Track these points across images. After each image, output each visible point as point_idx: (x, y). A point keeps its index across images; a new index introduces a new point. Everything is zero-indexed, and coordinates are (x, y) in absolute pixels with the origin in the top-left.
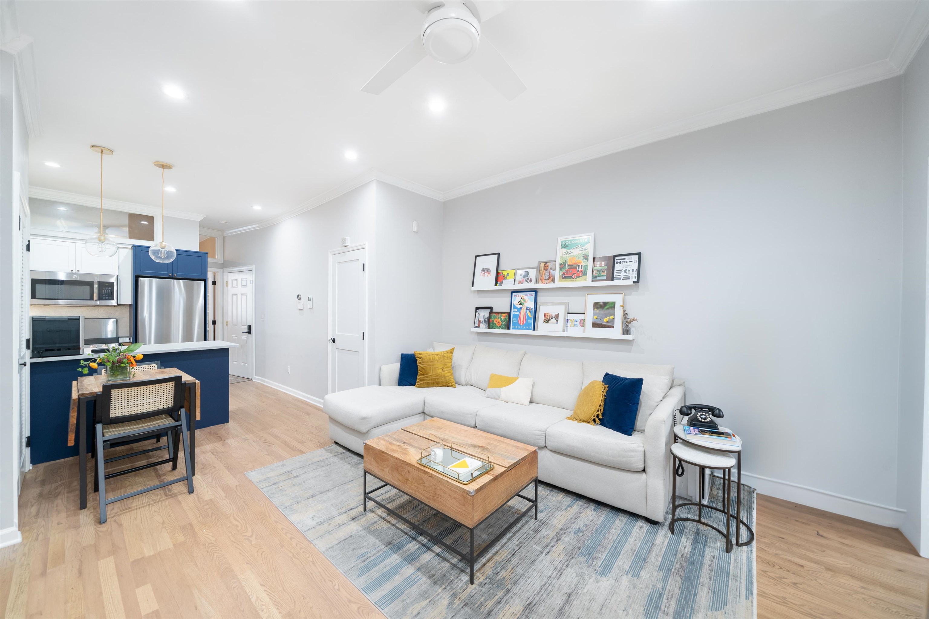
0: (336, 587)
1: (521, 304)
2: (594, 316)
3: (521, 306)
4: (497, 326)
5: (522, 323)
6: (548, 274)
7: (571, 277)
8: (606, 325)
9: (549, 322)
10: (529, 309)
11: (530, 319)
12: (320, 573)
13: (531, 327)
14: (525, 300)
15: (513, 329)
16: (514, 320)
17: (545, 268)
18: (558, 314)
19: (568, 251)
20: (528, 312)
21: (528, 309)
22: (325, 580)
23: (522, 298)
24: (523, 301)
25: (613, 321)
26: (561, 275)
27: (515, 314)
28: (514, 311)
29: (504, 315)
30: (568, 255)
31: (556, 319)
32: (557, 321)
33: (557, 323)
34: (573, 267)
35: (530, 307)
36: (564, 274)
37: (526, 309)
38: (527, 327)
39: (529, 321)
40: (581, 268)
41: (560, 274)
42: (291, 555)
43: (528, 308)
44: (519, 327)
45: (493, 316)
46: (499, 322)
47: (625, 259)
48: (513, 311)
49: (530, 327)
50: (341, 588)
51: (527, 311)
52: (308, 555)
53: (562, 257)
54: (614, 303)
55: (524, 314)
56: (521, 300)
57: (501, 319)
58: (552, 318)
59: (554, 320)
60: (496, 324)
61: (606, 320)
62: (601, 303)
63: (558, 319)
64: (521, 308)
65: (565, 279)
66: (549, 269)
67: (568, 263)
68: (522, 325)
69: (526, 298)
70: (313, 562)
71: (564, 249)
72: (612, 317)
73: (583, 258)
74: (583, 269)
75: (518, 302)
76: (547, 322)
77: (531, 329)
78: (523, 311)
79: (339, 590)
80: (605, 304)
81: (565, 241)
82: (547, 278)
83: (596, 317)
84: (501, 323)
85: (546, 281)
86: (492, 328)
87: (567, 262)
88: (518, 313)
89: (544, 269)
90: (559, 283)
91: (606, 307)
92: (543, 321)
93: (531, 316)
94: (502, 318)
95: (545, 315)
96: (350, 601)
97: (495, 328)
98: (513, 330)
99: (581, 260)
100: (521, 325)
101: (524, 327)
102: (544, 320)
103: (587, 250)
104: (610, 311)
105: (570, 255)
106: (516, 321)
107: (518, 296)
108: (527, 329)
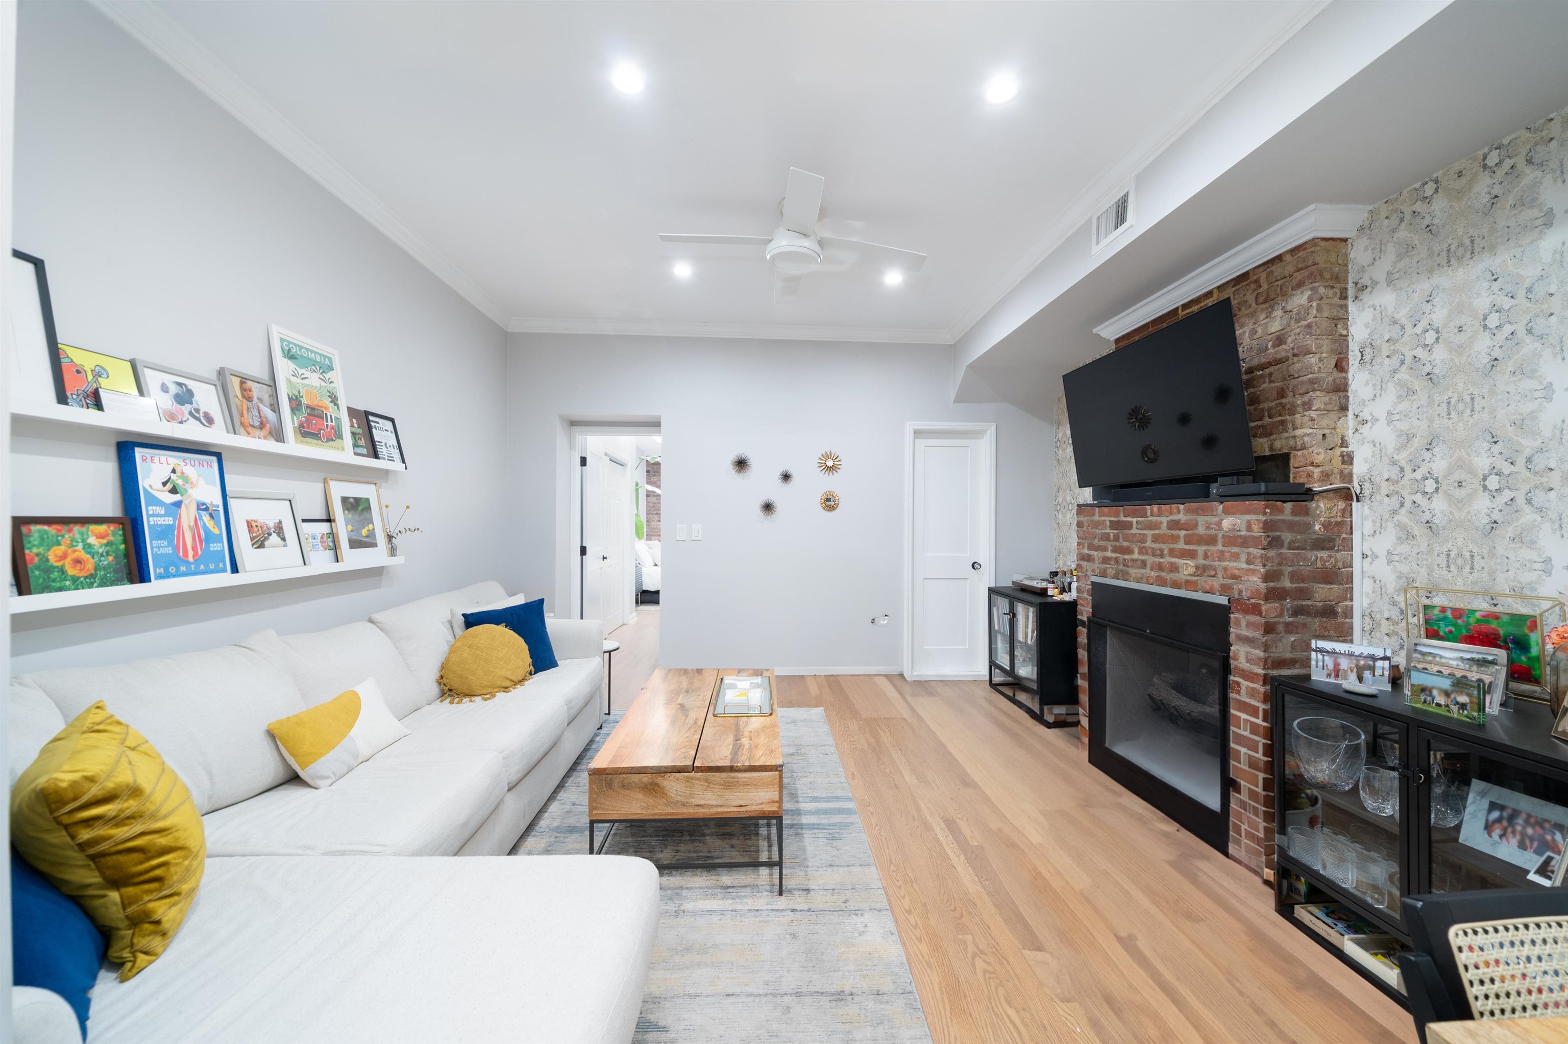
0: (878, 828)
1: (174, 491)
2: (347, 526)
3: (177, 498)
4: (75, 580)
5: (191, 553)
6: (257, 414)
7: (316, 436)
8: (366, 542)
9: (266, 543)
10: (207, 509)
11: (219, 539)
12: (888, 848)
13: (225, 564)
14: (186, 479)
15: (160, 577)
16: (159, 547)
17: (245, 393)
18: (280, 522)
19: (301, 371)
20: (206, 518)
21: (202, 507)
22: (886, 838)
23: (174, 471)
24: (180, 482)
25: (372, 534)
26: (296, 425)
27: (156, 525)
28: (154, 515)
29: (102, 528)
30: (299, 380)
31: (279, 536)
32: (284, 539)
33: (285, 546)
34: (315, 413)
35: (208, 502)
36: (301, 425)
37: (198, 509)
38: (212, 566)
39: (214, 547)
40: (332, 422)
41: (293, 423)
42: (915, 885)
43: (204, 504)
44: (183, 569)
45: (36, 535)
46: (77, 561)
47: (378, 423)
48: (149, 516)
49: (221, 565)
50: (874, 825)
51: (203, 513)
52: (894, 874)
53: (288, 380)
54: (368, 500)
55: (192, 523)
56: (174, 476)
57: (88, 547)
58: (270, 534)
59: (274, 539)
60: (62, 571)
61: (364, 532)
62: (352, 500)
63: (283, 534)
64: (178, 504)
65: (308, 440)
66: (255, 399)
67: (305, 401)
68: (191, 559)
69: (189, 471)
70: (891, 862)
71: (289, 361)
72: (371, 526)
73: (330, 400)
74: (333, 424)
75: (164, 484)
76: (262, 546)
77: (224, 570)
78: (188, 515)
79: (877, 825)
80: (357, 500)
81: (290, 343)
82: (257, 424)
83: (350, 528)
84: (90, 565)
85: (257, 432)
86: (46, 588)
87: (302, 397)
88: (169, 521)
89: (244, 396)
90: (293, 446)
91: (360, 508)
92: (250, 543)
93: (217, 531)
94: (92, 540)
95: (249, 524)
96: (872, 814)
97: (60, 589)
98: (161, 582)
99: (328, 403)
100: (188, 562)
101: (202, 567)
102: (252, 539)
103: (332, 385)
104: (366, 514)
105: (305, 381)
106: (169, 550)
107: (156, 459)
108: (212, 572)
